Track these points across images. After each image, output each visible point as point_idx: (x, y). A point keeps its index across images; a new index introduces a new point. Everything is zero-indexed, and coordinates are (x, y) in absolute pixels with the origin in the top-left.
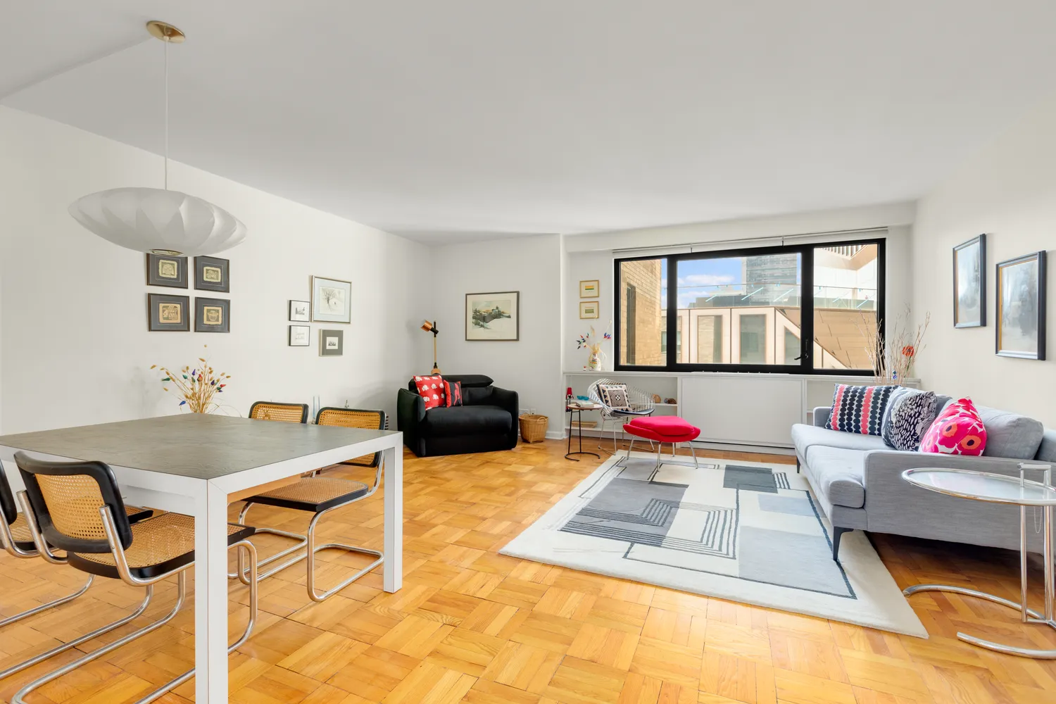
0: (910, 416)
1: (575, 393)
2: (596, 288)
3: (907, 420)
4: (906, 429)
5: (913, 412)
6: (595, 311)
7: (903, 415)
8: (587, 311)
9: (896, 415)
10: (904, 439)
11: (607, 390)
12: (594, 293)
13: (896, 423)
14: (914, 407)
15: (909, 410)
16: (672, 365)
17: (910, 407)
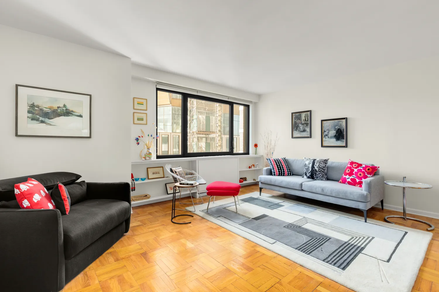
0: (324, 167)
1: (135, 177)
2: (145, 104)
3: (323, 169)
4: (323, 172)
5: (324, 166)
6: (145, 119)
7: (321, 167)
8: (138, 119)
9: (318, 167)
10: (323, 175)
11: (177, 171)
12: (143, 107)
13: (318, 170)
14: (324, 164)
15: (323, 165)
16: (185, 154)
17: (323, 164)
